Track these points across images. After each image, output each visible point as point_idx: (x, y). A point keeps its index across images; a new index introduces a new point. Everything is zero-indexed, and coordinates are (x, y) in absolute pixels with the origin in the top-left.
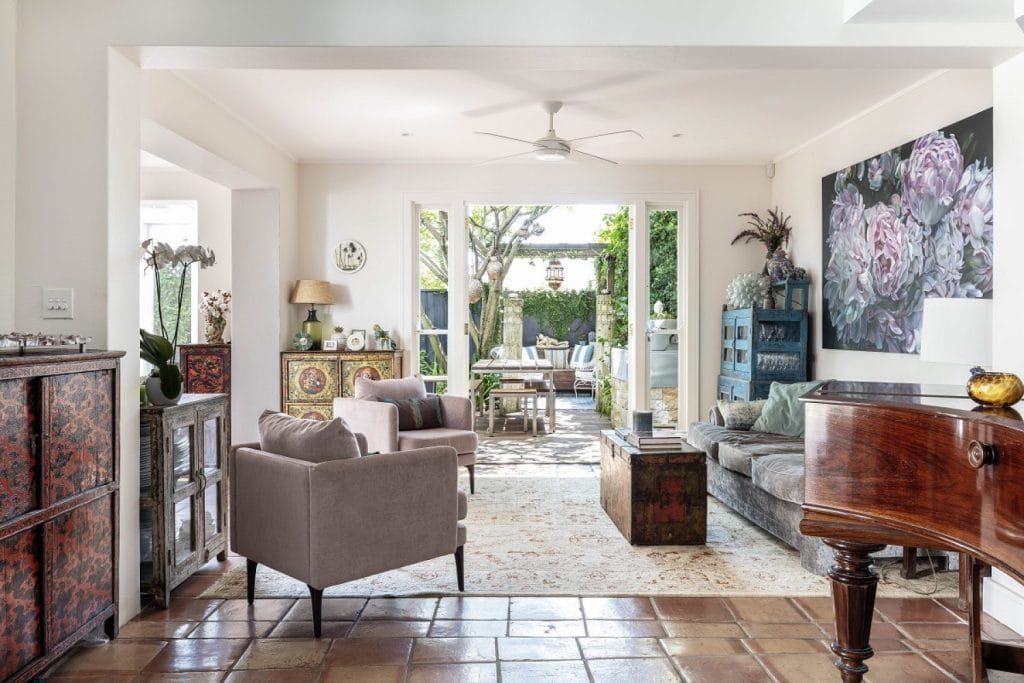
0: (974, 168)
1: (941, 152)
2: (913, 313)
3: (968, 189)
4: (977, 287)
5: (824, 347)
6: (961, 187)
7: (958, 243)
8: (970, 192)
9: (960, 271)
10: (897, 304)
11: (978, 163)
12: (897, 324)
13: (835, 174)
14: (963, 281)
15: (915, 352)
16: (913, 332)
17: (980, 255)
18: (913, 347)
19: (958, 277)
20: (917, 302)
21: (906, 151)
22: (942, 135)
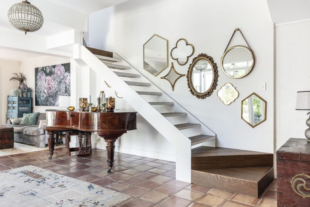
1: (61, 68)
2: (56, 98)
4: (68, 94)
5: (35, 105)
6: (65, 75)
7: (64, 86)
8: (66, 77)
10: (52, 96)
11: (68, 72)
12: (53, 100)
13: (38, 68)
14: (65, 93)
15: (56, 106)
16: (56, 102)
17: (68, 88)
18: (56, 105)
19: (64, 92)
20: (57, 96)
21: (54, 67)
22: (61, 65)
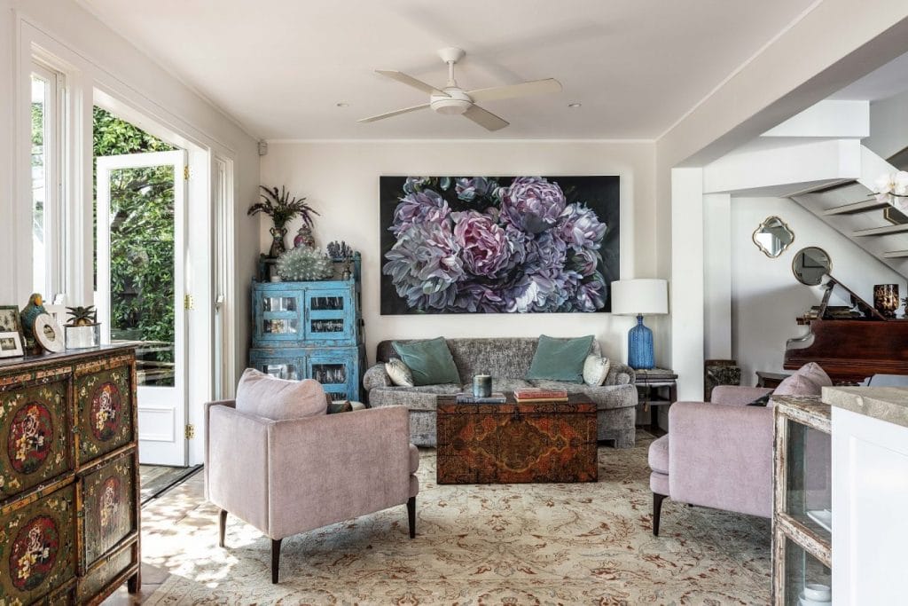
0: (576, 206)
1: (545, 191)
2: (515, 287)
3: (570, 217)
4: (578, 273)
6: (564, 215)
7: (562, 247)
8: (572, 219)
9: (563, 263)
10: (494, 282)
11: (579, 204)
12: (495, 294)
13: (405, 178)
14: (565, 270)
15: (517, 312)
16: (514, 299)
17: (580, 255)
18: (514, 309)
19: (561, 266)
20: (519, 280)
21: (506, 181)
22: (545, 181)
